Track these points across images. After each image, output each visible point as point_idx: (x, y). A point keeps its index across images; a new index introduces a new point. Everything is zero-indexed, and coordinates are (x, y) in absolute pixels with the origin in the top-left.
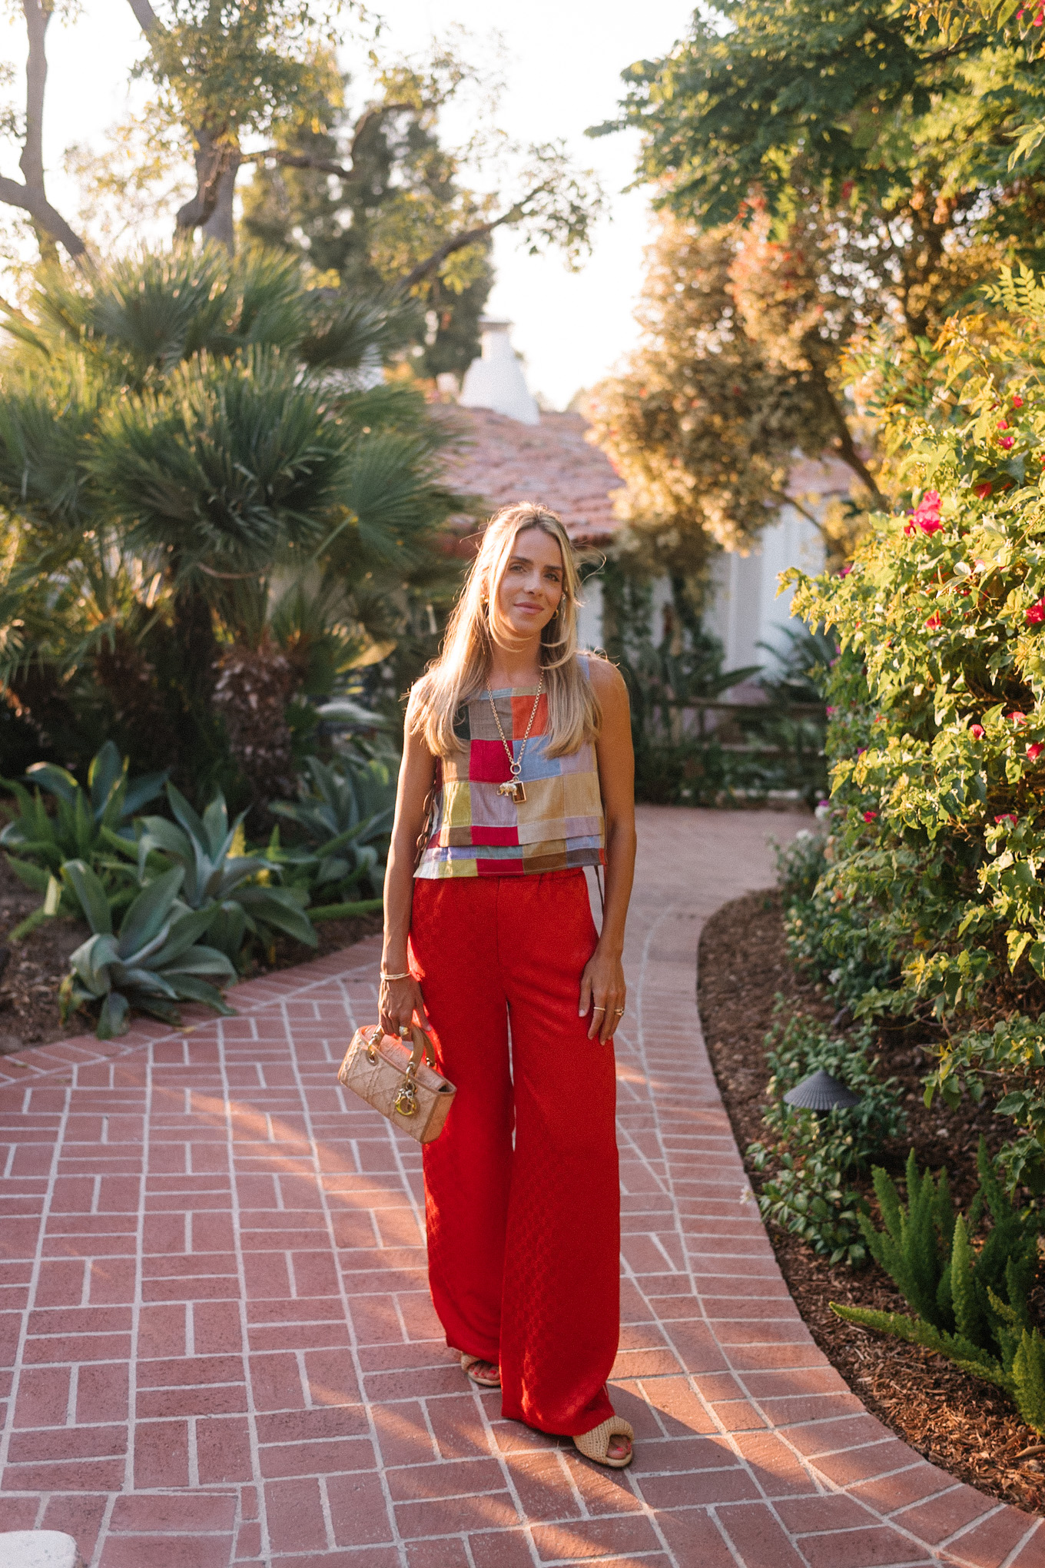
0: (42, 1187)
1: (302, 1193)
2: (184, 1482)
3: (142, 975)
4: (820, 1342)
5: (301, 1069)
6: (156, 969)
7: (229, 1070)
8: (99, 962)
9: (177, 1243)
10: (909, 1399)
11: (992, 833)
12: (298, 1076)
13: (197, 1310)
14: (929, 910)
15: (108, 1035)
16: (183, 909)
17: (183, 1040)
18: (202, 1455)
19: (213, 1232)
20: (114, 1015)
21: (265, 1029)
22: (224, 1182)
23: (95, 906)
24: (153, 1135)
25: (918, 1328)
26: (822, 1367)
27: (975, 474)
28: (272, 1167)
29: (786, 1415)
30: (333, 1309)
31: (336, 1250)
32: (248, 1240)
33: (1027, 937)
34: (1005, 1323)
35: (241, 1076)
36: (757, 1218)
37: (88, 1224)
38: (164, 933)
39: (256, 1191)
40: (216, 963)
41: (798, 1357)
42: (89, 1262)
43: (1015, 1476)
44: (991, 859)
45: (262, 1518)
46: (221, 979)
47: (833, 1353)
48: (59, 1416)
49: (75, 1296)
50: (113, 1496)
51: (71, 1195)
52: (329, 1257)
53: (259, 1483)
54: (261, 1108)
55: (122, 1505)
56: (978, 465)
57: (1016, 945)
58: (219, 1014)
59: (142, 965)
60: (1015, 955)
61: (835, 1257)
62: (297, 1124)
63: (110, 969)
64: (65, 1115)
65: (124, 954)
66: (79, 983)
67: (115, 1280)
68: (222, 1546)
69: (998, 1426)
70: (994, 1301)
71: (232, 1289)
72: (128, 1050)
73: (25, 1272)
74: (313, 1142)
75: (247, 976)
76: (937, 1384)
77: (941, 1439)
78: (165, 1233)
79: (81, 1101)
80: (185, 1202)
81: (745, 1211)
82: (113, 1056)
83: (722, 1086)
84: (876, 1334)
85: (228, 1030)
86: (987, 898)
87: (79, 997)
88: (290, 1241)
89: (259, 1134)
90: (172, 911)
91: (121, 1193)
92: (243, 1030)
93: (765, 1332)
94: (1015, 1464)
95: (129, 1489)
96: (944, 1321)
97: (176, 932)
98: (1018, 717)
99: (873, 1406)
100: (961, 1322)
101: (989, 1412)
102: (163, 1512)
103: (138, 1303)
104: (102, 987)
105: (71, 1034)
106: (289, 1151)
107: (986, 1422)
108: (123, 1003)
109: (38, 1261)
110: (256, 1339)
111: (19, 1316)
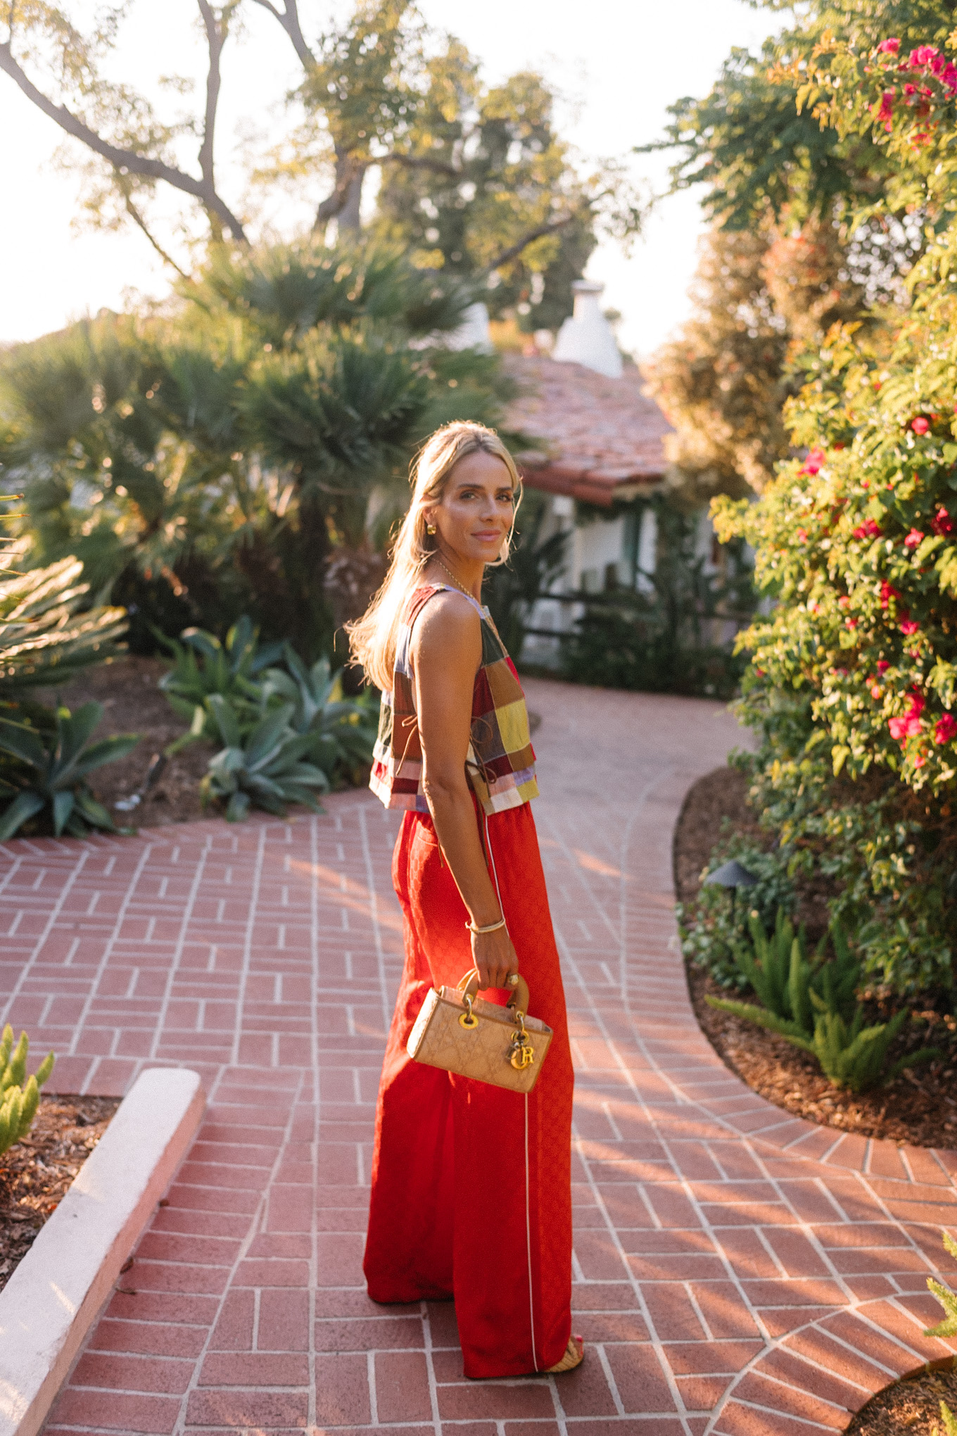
0: (185, 904)
1: (362, 922)
2: (268, 1064)
3: (261, 780)
4: (704, 1029)
5: (371, 850)
6: (274, 777)
7: (319, 848)
8: (230, 767)
9: (274, 940)
10: (756, 1064)
11: (828, 681)
12: (367, 854)
13: (285, 980)
14: (792, 735)
15: (232, 820)
16: (291, 734)
17: (288, 828)
18: (281, 1052)
19: (299, 938)
20: (238, 806)
21: (346, 824)
22: (308, 911)
23: (226, 730)
24: (262, 881)
25: (763, 1016)
26: (702, 1041)
27: (831, 437)
28: (340, 906)
29: (665, 1065)
30: (376, 986)
31: (381, 956)
32: (321, 945)
33: (845, 751)
34: (820, 1013)
35: (327, 855)
36: (680, 959)
37: (215, 927)
38: (277, 750)
39: (330, 915)
40: (315, 777)
41: (686, 1035)
42: (214, 948)
43: (813, 1107)
44: (822, 696)
45: (316, 1085)
46: (317, 789)
47: (711, 1037)
48: (192, 1023)
49: (204, 965)
50: (223, 1068)
51: (204, 909)
52: (375, 960)
53: (316, 1068)
54: (339, 871)
55: (229, 1072)
56: (834, 431)
57: (839, 754)
58: (313, 811)
59: (262, 772)
60: (837, 763)
61: (727, 983)
62: (364, 883)
63: (239, 775)
64: (201, 865)
65: (249, 762)
66: (215, 782)
67: (233, 959)
68: (290, 1097)
69: (811, 1081)
70: (814, 998)
71: (308, 970)
72: (247, 830)
73: (172, 950)
74: (373, 894)
75: (336, 790)
76: (777, 1057)
77: (771, 1086)
78: (266, 936)
79: (211, 857)
80: (280, 920)
81: (672, 955)
82: (237, 833)
83: (678, 883)
84: (746, 1027)
85: (320, 823)
86: (825, 724)
87: (214, 792)
88: (350, 948)
89: (335, 886)
90: (283, 736)
91: (238, 911)
92: (331, 823)
93: (666, 1021)
94: (817, 1101)
95: (234, 1063)
96: (786, 1014)
97: (286, 750)
98: (841, 602)
99: (729, 1064)
100: (796, 1015)
101: (807, 1074)
102: (255, 1077)
103: (245, 972)
104: (230, 786)
105: (207, 816)
106: (355, 897)
107: (803, 1078)
108: (245, 799)
109: (180, 944)
110: (321, 998)
111: (166, 974)
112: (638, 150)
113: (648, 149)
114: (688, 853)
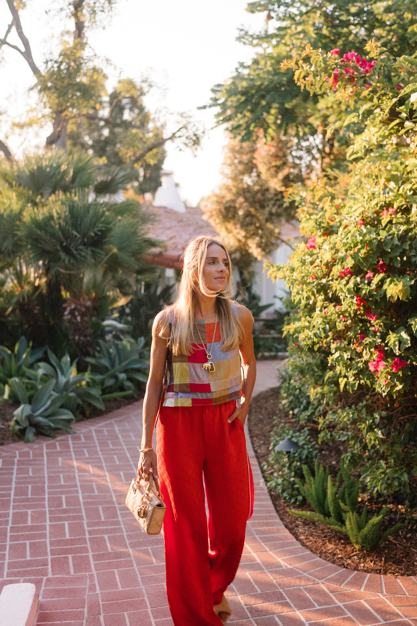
0: (10, 489)
1: (104, 489)
2: (69, 573)
3: (41, 419)
4: (286, 527)
5: (101, 450)
6: (46, 417)
7: (74, 452)
8: (25, 414)
9: (60, 504)
10: (316, 542)
11: (333, 346)
12: (100, 453)
13: (69, 524)
14: (316, 374)
15: (28, 441)
16: (55, 395)
17: (57, 442)
18: (74, 566)
19: (73, 501)
20: (30, 435)
21: (86, 438)
22: (76, 486)
23: (21, 395)
24: (48, 472)
25: (317, 516)
26: (287, 533)
27: (322, 230)
28: (92, 481)
29: (273, 547)
30: (118, 523)
31: (117, 506)
32: (85, 503)
33: (345, 379)
34: (345, 512)
35: (79, 454)
36: (266, 491)
37: (28, 500)
38: (49, 403)
39: (87, 488)
40: (68, 415)
41: (278, 531)
42: (29, 512)
43: (349, 561)
44: (332, 354)
45: (96, 582)
46: (69, 421)
47: (291, 530)
48: (24, 556)
49: (26, 521)
50: (45, 578)
51: (21, 491)
52: (115, 508)
53: (94, 573)
54: (87, 463)
55: (48, 580)
56: (323, 227)
57: (342, 382)
58: (69, 433)
59: (41, 415)
60: (342, 386)
61: (293, 500)
62: (101, 468)
63: (29, 418)
64: (15, 467)
65: (34, 411)
66: (17, 422)
67: (40, 516)
68: (84, 590)
69: (345, 547)
70: (342, 505)
71: (81, 518)
72: (36, 446)
73: (7, 515)
74: (107, 473)
75: (79, 421)
76: (325, 537)
77: (325, 552)
78: (55, 502)
79: (20, 463)
80: (62, 493)
81: (262, 489)
82: (31, 448)
83: (256, 452)
84: (306, 523)
85: (73, 439)
86: (333, 368)
87: (17, 427)
88: (101, 503)
89: (88, 471)
90: (51, 395)
91: (38, 490)
92: (79, 438)
93: (267, 524)
94: (350, 558)
95: (50, 575)
96: (327, 514)
97: (53, 403)
98: (338, 307)
99: (303, 544)
100: (332, 514)
101: (342, 544)
102: (62, 581)
103: (48, 523)
104: (25, 424)
105: (14, 441)
106: (98, 476)
107: (341, 547)
108: (34, 430)
109: (11, 511)
110: (90, 533)
111: (6, 528)
112: (199, 108)
113: (204, 107)
114: (257, 436)
